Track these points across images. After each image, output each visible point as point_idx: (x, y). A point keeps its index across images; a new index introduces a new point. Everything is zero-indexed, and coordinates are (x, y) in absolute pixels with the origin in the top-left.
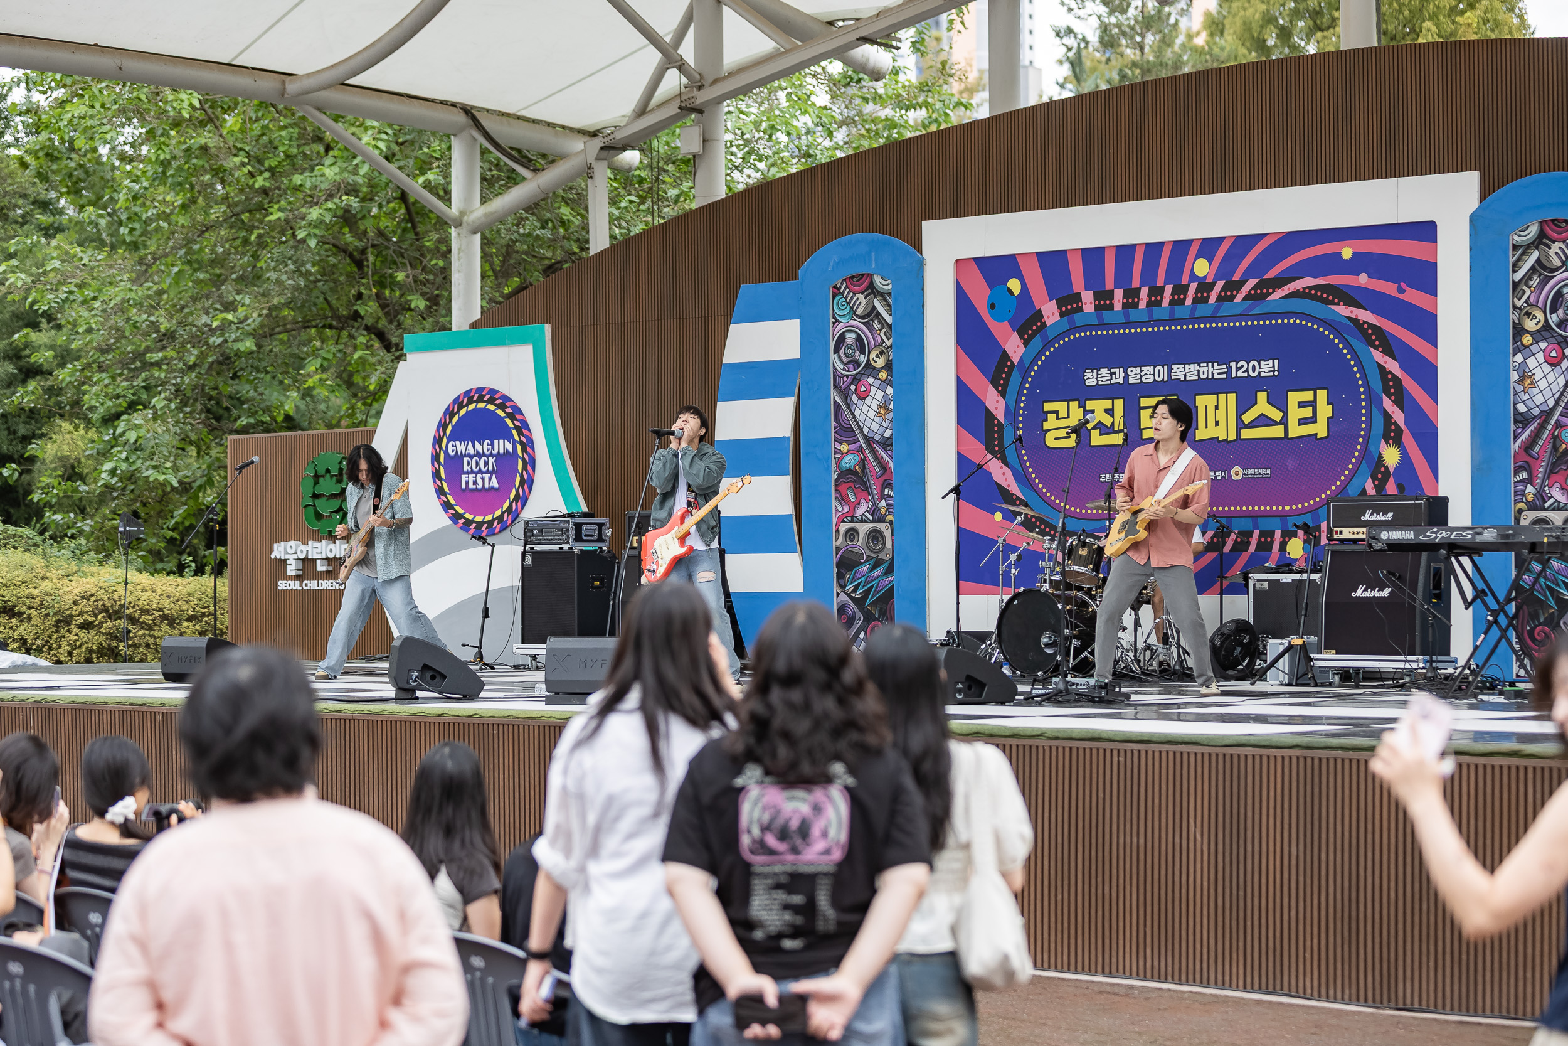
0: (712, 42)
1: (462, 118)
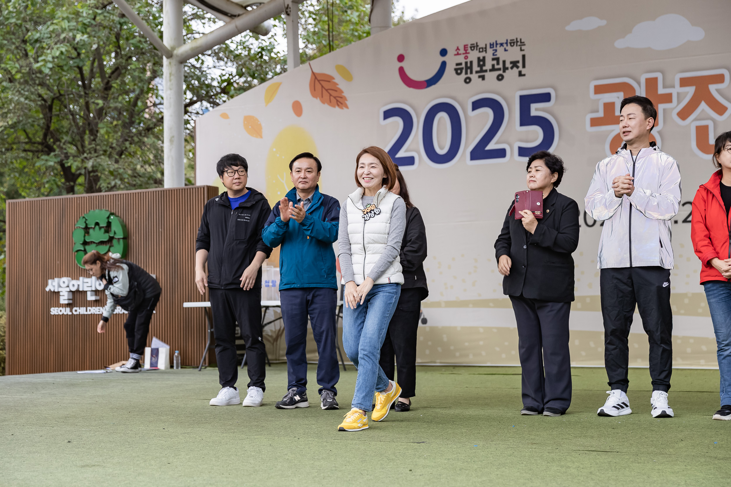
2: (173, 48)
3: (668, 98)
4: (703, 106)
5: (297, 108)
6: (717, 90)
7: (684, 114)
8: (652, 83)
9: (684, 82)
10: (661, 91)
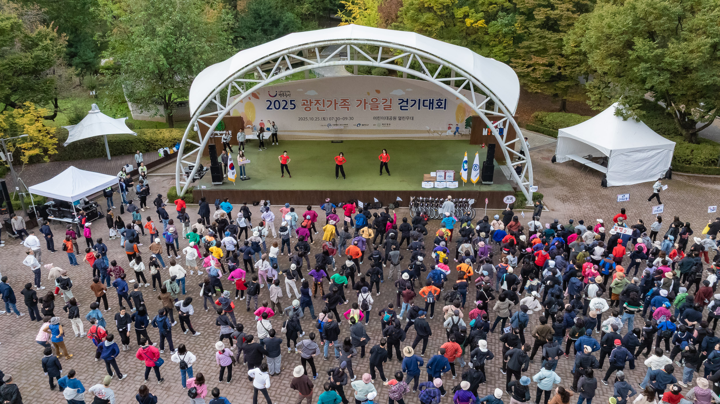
3: (313, 103)
4: (318, 104)
5: (249, 98)
6: (320, 102)
8: (310, 100)
9: (315, 100)
10: (312, 101)
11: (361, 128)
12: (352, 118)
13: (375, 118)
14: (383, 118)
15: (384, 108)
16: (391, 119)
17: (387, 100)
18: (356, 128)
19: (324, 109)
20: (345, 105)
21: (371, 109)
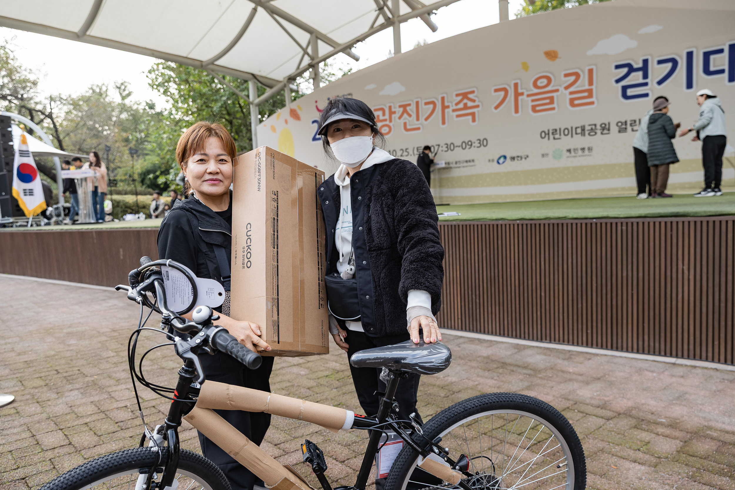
0: (316, 49)
1: (251, 76)
2: (253, 101)
3: (395, 112)
4: (405, 115)
5: (286, 122)
6: (410, 109)
7: (400, 118)
8: (390, 107)
9: (400, 106)
10: (393, 110)
11: (509, 166)
12: (483, 143)
13: (545, 134)
14: (569, 132)
15: (572, 103)
16: (593, 131)
17: (577, 75)
18: (495, 168)
19: (416, 124)
20: (466, 107)
21: (534, 109)
